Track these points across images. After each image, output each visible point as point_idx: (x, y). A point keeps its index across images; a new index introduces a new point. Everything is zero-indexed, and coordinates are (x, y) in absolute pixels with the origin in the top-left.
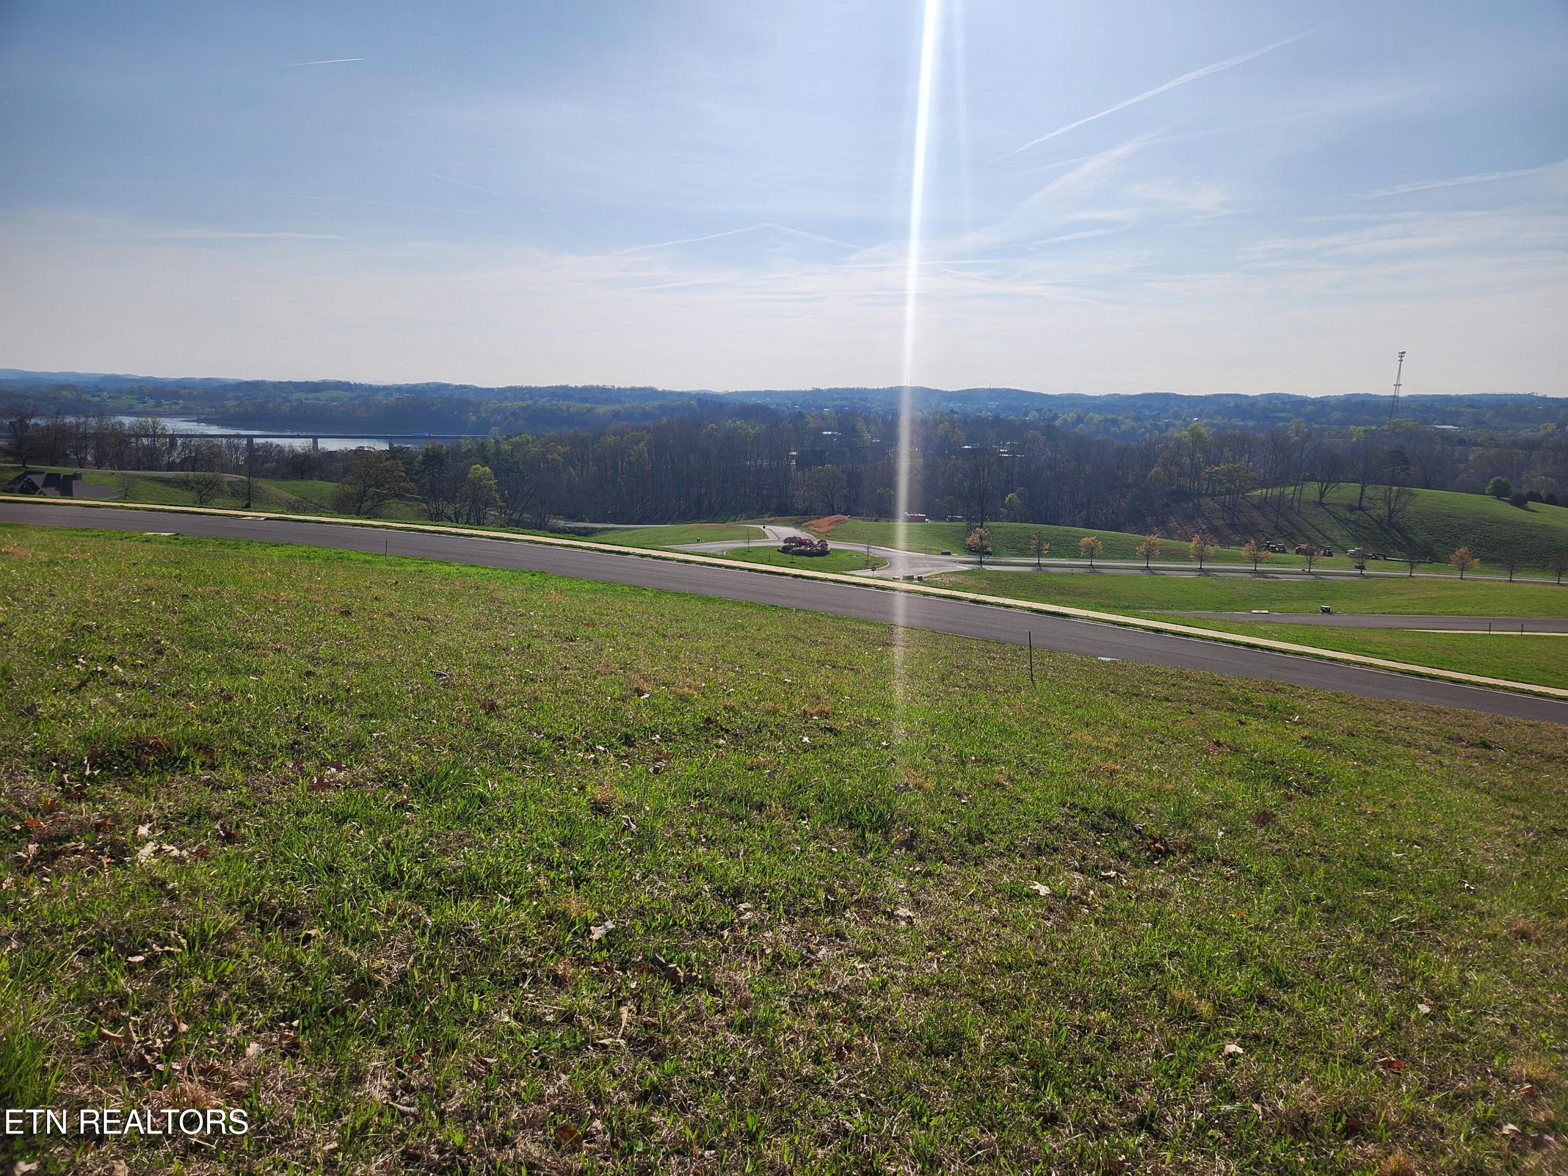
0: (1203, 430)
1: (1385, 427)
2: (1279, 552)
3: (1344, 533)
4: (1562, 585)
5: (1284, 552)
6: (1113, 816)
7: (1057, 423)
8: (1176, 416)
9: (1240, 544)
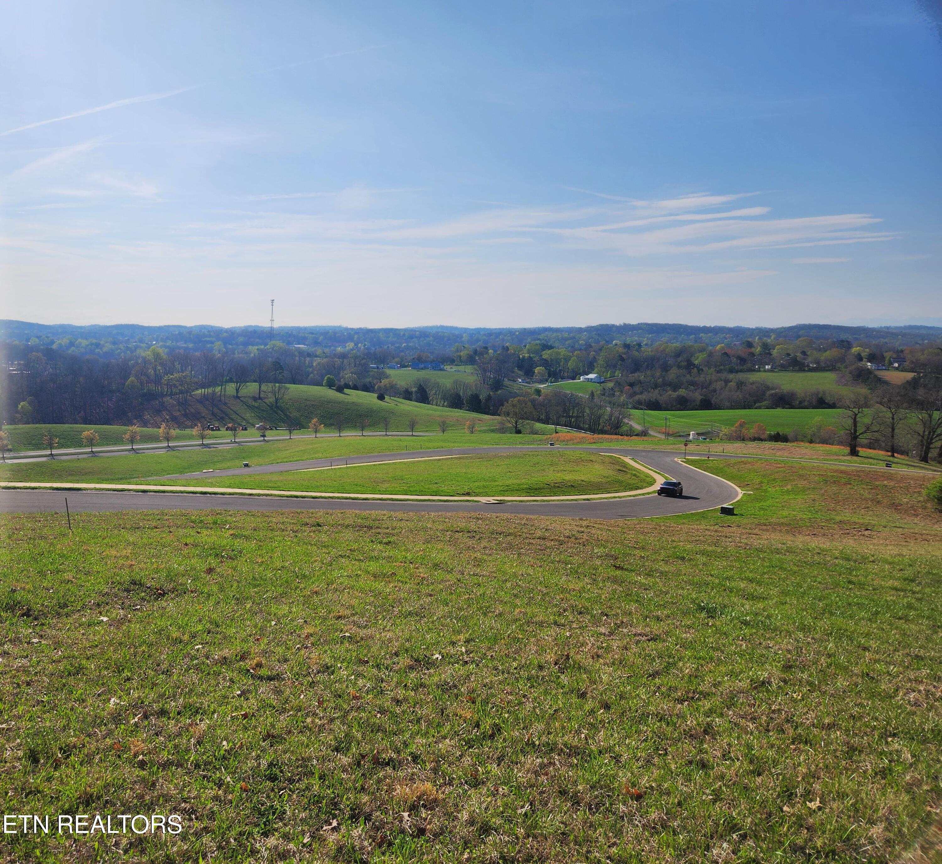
0: (160, 351)
1: (268, 347)
2: (216, 430)
3: (253, 415)
4: (364, 436)
5: (219, 430)
6: (135, 584)
7: (54, 347)
8: (141, 341)
9: (192, 427)
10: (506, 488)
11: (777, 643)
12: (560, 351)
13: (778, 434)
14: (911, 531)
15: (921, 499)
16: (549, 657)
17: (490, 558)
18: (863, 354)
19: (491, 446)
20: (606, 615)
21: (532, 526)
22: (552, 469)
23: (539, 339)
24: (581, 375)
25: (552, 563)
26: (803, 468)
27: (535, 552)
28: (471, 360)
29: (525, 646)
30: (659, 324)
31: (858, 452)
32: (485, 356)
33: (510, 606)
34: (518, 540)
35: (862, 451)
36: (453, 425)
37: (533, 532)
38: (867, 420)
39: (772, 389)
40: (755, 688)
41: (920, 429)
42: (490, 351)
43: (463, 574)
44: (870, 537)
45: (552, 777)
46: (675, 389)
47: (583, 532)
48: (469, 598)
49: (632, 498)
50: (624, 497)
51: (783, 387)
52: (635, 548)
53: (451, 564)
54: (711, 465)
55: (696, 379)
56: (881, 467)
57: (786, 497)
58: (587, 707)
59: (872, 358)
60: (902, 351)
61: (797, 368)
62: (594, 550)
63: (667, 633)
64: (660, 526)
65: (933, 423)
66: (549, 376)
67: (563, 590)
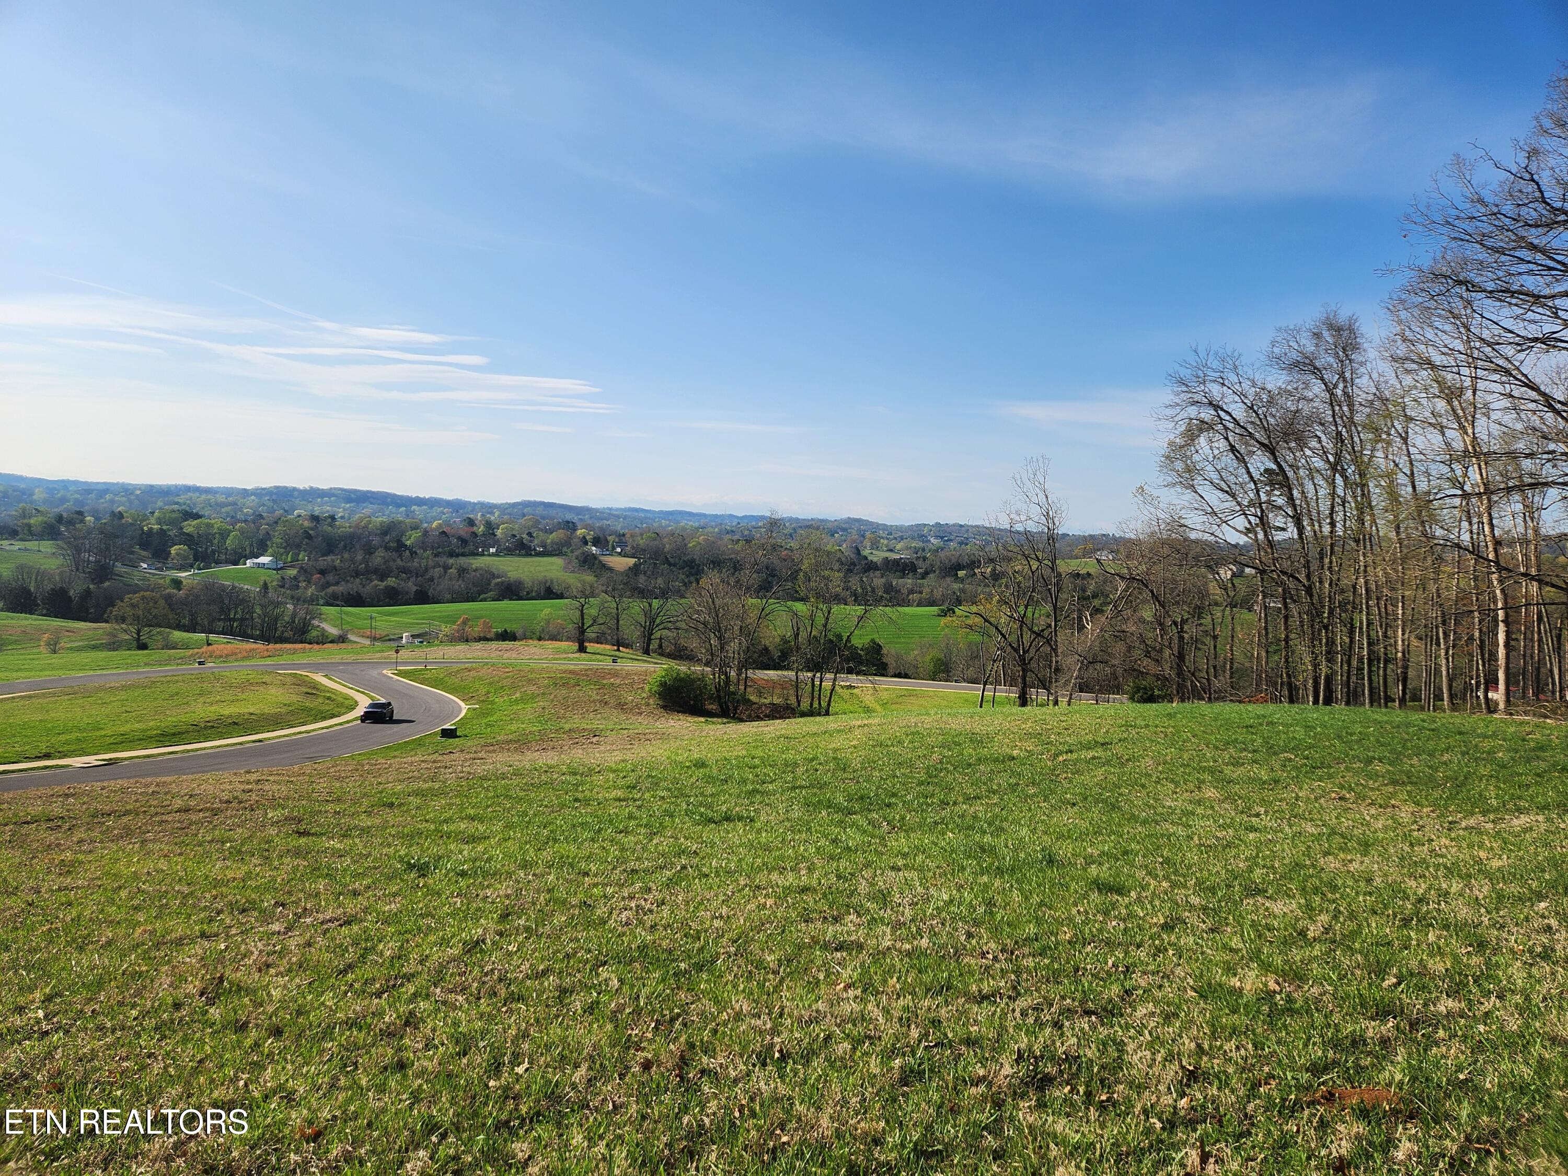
10: (120, 739)
11: (495, 889)
12: (213, 521)
13: (506, 631)
14: (636, 731)
15: (644, 695)
16: (191, 986)
17: (90, 857)
18: (588, 538)
19: (92, 673)
20: (283, 905)
21: (166, 793)
22: (201, 700)
23: (177, 503)
24: (247, 558)
25: (200, 845)
26: (532, 671)
27: (171, 834)
28: (51, 531)
29: (152, 981)
30: (359, 491)
31: (586, 647)
32: (77, 526)
33: (127, 926)
34: (141, 820)
35: (590, 647)
36: (16, 641)
37: (168, 803)
38: (594, 612)
39: (498, 577)
40: (469, 951)
41: (642, 619)
42: (88, 518)
43: (39, 892)
44: (598, 743)
45: (193, 1155)
46: (383, 577)
47: (251, 791)
48: (50, 929)
49: (325, 731)
50: (313, 730)
51: (509, 574)
52: (327, 801)
53: (14, 879)
54: (429, 676)
55: (409, 564)
56: (607, 663)
57: (515, 707)
58: (248, 1042)
59: (597, 542)
60: (624, 535)
61: (523, 552)
62: (267, 814)
63: (365, 910)
64: (363, 766)
65: (653, 613)
66: (196, 559)
67: (217, 883)
